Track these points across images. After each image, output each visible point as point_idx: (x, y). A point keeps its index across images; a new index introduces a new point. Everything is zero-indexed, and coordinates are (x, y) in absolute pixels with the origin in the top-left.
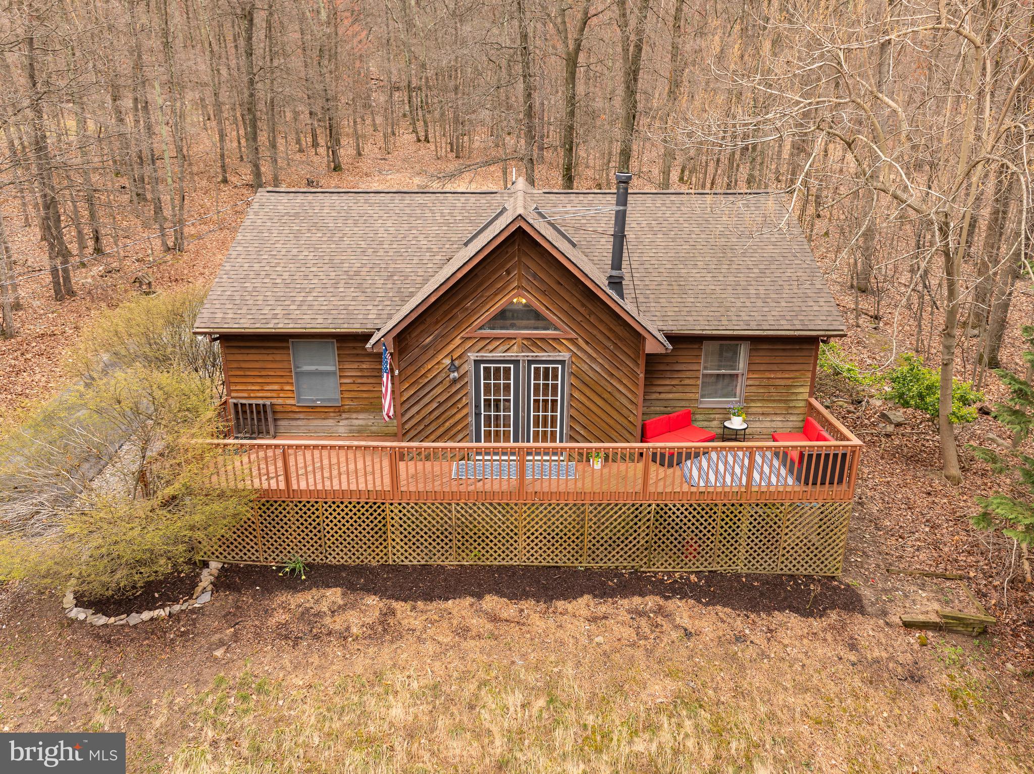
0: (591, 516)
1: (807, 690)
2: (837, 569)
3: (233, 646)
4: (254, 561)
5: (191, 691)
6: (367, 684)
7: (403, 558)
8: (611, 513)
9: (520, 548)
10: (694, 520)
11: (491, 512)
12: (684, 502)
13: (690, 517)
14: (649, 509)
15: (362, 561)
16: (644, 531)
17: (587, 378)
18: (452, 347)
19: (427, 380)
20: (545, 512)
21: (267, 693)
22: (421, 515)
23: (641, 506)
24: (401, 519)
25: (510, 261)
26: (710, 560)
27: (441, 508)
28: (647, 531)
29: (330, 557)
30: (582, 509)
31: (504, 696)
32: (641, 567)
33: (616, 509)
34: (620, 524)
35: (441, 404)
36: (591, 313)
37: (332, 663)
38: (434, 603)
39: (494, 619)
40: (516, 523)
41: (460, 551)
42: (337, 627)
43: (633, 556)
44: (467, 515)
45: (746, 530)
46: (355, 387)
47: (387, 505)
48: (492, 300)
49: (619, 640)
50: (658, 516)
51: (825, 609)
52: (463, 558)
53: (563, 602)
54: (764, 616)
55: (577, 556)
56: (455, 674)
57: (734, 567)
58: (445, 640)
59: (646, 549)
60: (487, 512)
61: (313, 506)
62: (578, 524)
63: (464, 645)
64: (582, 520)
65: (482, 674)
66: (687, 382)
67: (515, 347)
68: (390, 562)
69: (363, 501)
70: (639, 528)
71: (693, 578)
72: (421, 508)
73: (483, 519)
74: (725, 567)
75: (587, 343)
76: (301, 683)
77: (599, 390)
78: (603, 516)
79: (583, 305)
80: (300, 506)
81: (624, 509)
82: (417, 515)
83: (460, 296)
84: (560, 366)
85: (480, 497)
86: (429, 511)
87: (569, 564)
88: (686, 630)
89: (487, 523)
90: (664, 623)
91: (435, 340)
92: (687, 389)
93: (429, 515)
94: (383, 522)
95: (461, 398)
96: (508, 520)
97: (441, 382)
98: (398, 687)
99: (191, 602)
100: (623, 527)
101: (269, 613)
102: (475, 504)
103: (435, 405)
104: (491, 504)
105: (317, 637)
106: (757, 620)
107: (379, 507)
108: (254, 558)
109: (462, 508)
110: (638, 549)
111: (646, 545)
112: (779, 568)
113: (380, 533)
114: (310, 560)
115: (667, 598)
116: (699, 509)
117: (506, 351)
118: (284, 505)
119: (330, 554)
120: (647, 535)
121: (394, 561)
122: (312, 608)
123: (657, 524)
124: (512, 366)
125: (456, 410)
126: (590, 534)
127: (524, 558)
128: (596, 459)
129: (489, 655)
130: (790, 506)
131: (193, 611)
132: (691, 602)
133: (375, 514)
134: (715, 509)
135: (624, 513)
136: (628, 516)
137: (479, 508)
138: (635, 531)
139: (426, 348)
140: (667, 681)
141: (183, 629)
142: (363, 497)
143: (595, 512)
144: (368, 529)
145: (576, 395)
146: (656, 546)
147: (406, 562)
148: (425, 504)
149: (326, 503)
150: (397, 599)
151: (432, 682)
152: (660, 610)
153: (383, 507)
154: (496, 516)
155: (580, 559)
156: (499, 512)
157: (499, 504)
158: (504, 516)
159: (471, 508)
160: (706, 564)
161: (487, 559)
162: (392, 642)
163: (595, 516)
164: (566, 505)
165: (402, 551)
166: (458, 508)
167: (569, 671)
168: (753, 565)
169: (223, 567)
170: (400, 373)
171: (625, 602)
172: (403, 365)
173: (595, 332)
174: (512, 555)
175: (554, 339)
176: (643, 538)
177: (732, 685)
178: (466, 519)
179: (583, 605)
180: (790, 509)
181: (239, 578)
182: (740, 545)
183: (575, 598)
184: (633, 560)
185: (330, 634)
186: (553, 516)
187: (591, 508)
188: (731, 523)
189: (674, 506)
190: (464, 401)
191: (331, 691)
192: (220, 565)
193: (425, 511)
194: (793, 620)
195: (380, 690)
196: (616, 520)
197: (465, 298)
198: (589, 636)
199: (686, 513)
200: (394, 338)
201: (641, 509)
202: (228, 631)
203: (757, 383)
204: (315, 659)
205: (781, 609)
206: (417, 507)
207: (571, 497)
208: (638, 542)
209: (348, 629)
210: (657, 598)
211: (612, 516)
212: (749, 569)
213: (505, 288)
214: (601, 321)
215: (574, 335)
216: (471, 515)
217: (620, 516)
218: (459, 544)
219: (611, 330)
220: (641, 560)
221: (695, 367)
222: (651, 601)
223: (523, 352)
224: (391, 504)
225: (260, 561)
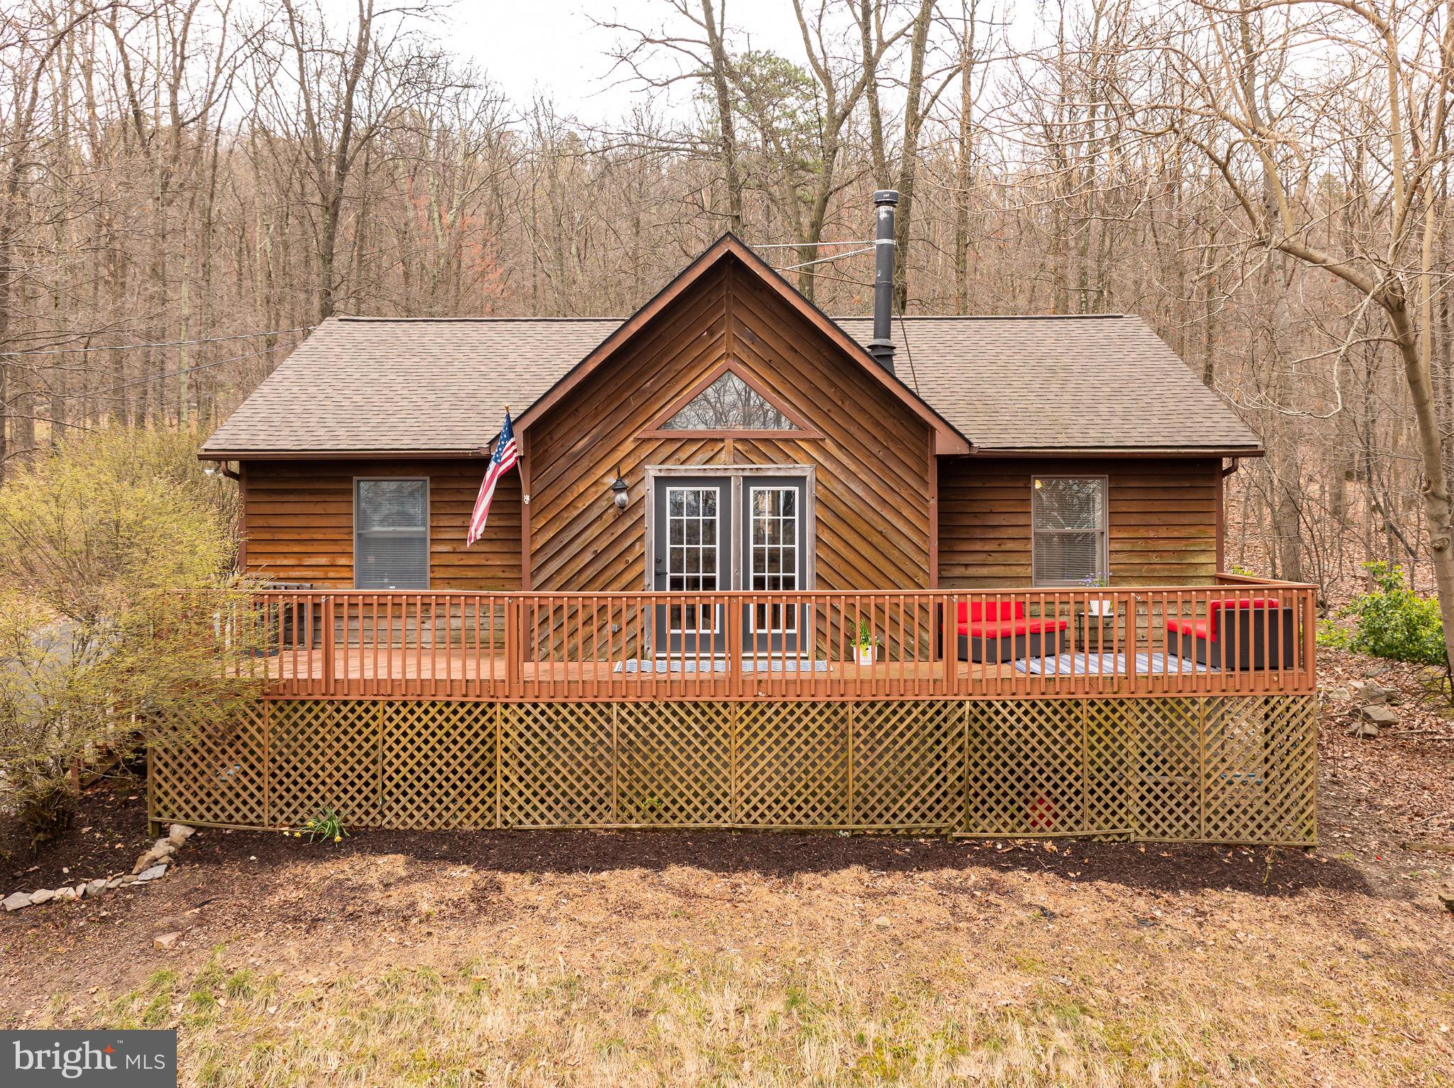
0: (859, 726)
1: (1285, 991)
2: (1309, 832)
3: (194, 931)
4: (252, 824)
5: (102, 997)
6: (440, 980)
7: (521, 815)
8: (894, 720)
9: (733, 792)
10: (1041, 734)
11: (682, 721)
12: (1020, 697)
13: (1034, 727)
14: (960, 712)
15: (447, 824)
16: (953, 756)
17: (843, 508)
18: (619, 454)
19: (575, 513)
20: (776, 720)
21: (247, 993)
22: (558, 728)
23: (945, 705)
24: (521, 735)
25: (713, 315)
26: (1077, 815)
27: (594, 712)
28: (959, 757)
29: (389, 815)
30: (842, 713)
31: (703, 995)
32: (953, 830)
33: (902, 712)
34: (909, 742)
35: (598, 556)
36: (845, 397)
37: (377, 952)
38: (574, 875)
39: (687, 894)
40: (725, 742)
41: (625, 801)
42: (392, 902)
43: (938, 808)
44: (639, 728)
45: (1136, 753)
46: (454, 560)
47: (499, 708)
48: (685, 376)
49: (919, 921)
50: (976, 727)
51: (1297, 887)
52: (631, 817)
53: (813, 875)
54: (1188, 895)
55: (835, 808)
56: (609, 967)
57: (1121, 829)
58: (593, 920)
59: (960, 794)
60: (675, 720)
61: (367, 711)
62: (835, 743)
63: (628, 926)
64: (843, 735)
65: (660, 966)
66: (1010, 546)
67: (723, 455)
68: (498, 824)
69: (457, 699)
70: (945, 750)
71: (1048, 845)
72: (557, 713)
73: (667, 735)
74: (1106, 829)
75: (840, 446)
76: (315, 981)
77: (863, 528)
78: (880, 727)
79: (832, 384)
80: (345, 710)
81: (915, 712)
82: (550, 727)
83: (635, 370)
84: (796, 489)
85: (661, 691)
86: (572, 720)
87: (821, 825)
88: (1043, 909)
89: (675, 743)
90: (1002, 902)
91: (592, 444)
92: (1012, 559)
93: (572, 728)
94: (490, 742)
95: (633, 544)
96: (711, 735)
97: (600, 517)
98: (499, 982)
99: (126, 878)
100: (916, 750)
101: (267, 890)
102: (652, 706)
103: (588, 557)
104: (681, 705)
105: (353, 917)
106: (1174, 900)
107: (484, 713)
108: (252, 817)
109: (630, 713)
110: (945, 794)
111: (959, 785)
112: (1203, 832)
113: (483, 765)
114: (352, 820)
115: (1004, 870)
116: (1048, 711)
117: (707, 462)
118: (316, 709)
119: (390, 809)
120: (960, 764)
121: (506, 823)
122: (348, 880)
123: (976, 741)
124: (717, 489)
125: (623, 566)
126: (858, 764)
127: (741, 814)
128: (863, 647)
129: (674, 939)
130: (1208, 703)
131: (129, 890)
132: (1051, 876)
133: (476, 727)
134: (1077, 711)
135: (916, 720)
136: (924, 727)
137: (660, 713)
138: (938, 757)
139: (579, 457)
140: (1014, 975)
141: (104, 913)
142: (456, 692)
143: (865, 719)
144: (461, 756)
145: (826, 537)
146: (977, 786)
147: (528, 825)
148: (565, 705)
149: (391, 704)
150: (507, 871)
151: (564, 978)
152: (992, 885)
153: (490, 712)
154: (689, 728)
155: (842, 815)
156: (696, 721)
157: (696, 705)
158: (703, 728)
159: (645, 713)
160: (1070, 822)
161: (674, 817)
162: (493, 923)
163: (865, 727)
164: (814, 705)
165: (521, 801)
166: (624, 713)
167: (827, 961)
168: (1157, 826)
169: (194, 835)
170: (531, 500)
171: (929, 875)
172: (538, 487)
173: (853, 429)
174: (718, 809)
175: (786, 441)
176: (953, 771)
177: (1141, 980)
178: (638, 735)
179: (850, 877)
180: (1209, 710)
181: (221, 848)
182: (1128, 783)
183: (835, 868)
184: (938, 816)
185: (378, 912)
186: (791, 728)
187: (858, 711)
188: (1107, 740)
189: (1004, 705)
190: (637, 550)
191: (371, 990)
192: (189, 832)
193: (565, 720)
194: (1243, 900)
195: (469, 989)
196: (902, 735)
197: (641, 374)
198: (862, 917)
199: (1026, 720)
200: (525, 432)
201: (945, 712)
202: (188, 913)
203: (1127, 547)
204: (346, 948)
205: (1218, 886)
206: (550, 712)
207: (821, 688)
208: (945, 779)
209: (412, 905)
210: (987, 870)
211: (894, 727)
212: (1149, 833)
213: (706, 357)
214: (863, 410)
215: (818, 434)
216: (645, 728)
217: (909, 728)
218: (624, 787)
219: (877, 424)
220: (952, 815)
221: (1021, 520)
222: (974, 875)
223: (735, 462)
224: (506, 706)
225: (262, 824)
